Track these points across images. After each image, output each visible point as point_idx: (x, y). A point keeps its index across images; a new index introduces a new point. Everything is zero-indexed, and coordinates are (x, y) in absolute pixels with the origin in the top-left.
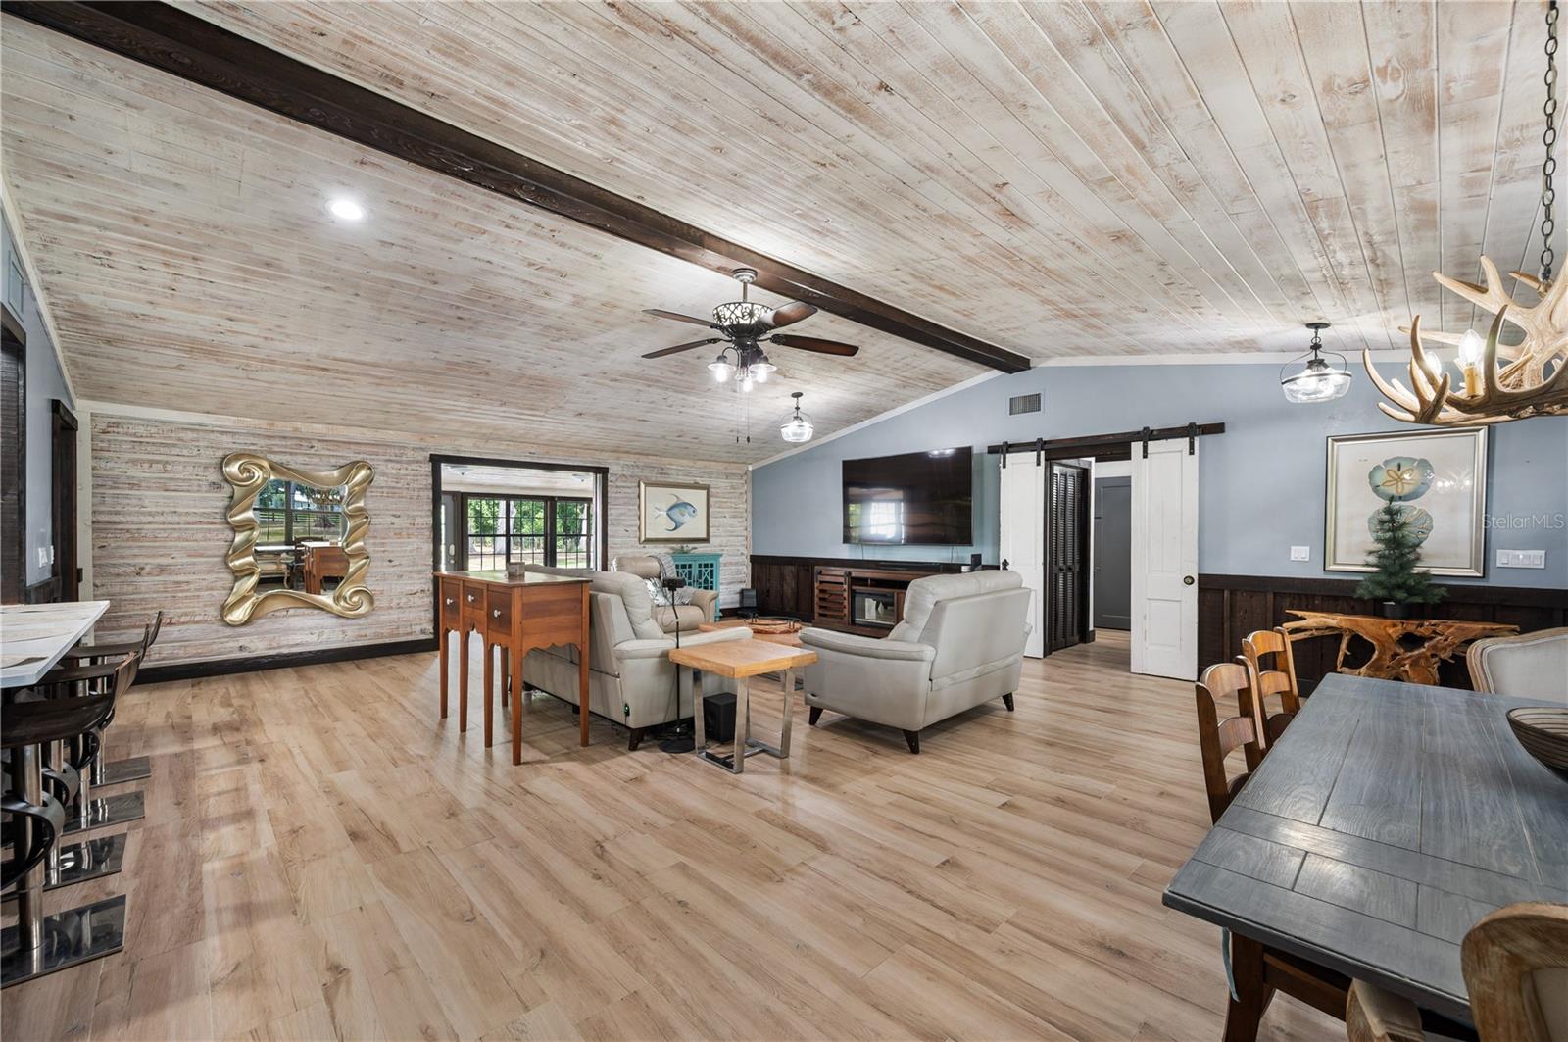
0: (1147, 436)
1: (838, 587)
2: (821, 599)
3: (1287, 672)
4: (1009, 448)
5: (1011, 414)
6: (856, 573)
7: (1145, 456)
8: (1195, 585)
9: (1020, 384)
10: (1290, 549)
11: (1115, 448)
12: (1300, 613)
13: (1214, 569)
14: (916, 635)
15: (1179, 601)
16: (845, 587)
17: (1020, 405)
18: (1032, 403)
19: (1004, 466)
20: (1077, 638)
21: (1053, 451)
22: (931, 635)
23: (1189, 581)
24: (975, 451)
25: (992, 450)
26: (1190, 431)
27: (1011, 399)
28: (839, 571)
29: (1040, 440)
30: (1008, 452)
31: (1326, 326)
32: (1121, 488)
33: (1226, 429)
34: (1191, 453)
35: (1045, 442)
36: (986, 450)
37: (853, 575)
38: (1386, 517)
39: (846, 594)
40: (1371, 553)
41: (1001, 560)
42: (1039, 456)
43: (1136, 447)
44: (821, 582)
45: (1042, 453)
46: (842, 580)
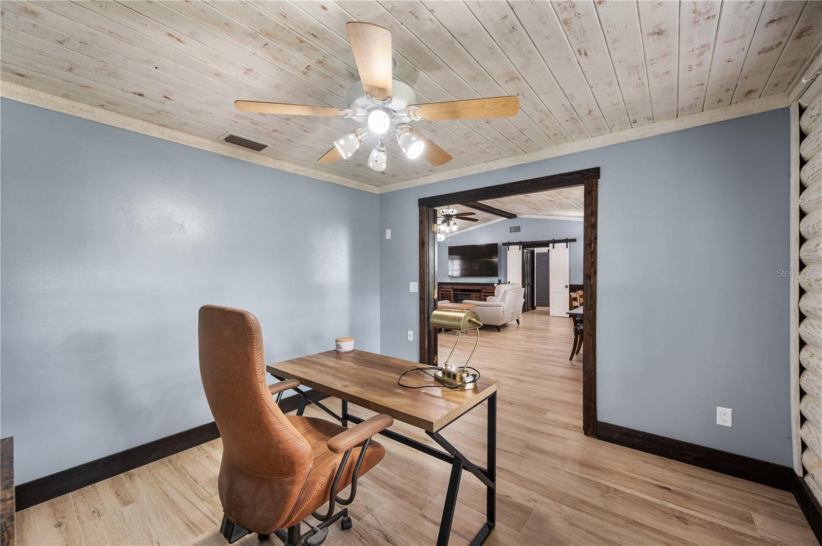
0: (554, 242)
1: (449, 293)
2: (442, 297)
4: (509, 244)
5: (510, 232)
6: (456, 287)
7: (553, 248)
8: (568, 288)
9: (513, 223)
11: (545, 244)
13: (573, 283)
14: (499, 300)
15: (564, 293)
16: (452, 292)
17: (513, 230)
18: (517, 229)
19: (508, 250)
20: (531, 308)
21: (525, 245)
23: (566, 287)
24: (499, 244)
25: (504, 244)
26: (566, 241)
27: (510, 228)
28: (450, 287)
29: (520, 242)
32: (544, 254)
33: (577, 240)
34: (567, 247)
35: (522, 242)
36: (502, 244)
37: (455, 288)
39: (452, 295)
41: (508, 282)
42: (520, 247)
43: (551, 245)
44: (442, 291)
45: (521, 246)
46: (450, 290)
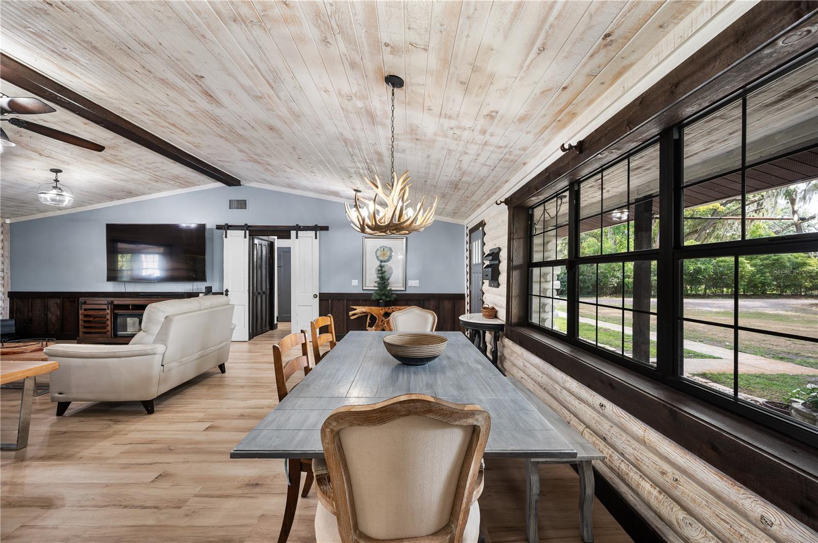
0: (298, 228)
1: (102, 313)
2: (85, 322)
3: (332, 333)
4: (228, 227)
5: (230, 208)
6: (117, 301)
7: (297, 238)
8: (318, 298)
9: (234, 193)
10: (351, 282)
11: (284, 233)
12: (355, 307)
13: (326, 290)
14: (151, 339)
15: (312, 306)
16: (109, 311)
17: (235, 204)
18: (241, 204)
19: (226, 237)
21: (254, 232)
22: (162, 337)
23: (315, 296)
24: (208, 227)
25: (219, 227)
26: (315, 228)
27: (230, 201)
28: (104, 301)
29: (246, 225)
30: (228, 229)
31: (360, 192)
32: (286, 252)
33: (330, 228)
34: (316, 238)
35: (249, 226)
36: (215, 227)
37: (115, 303)
38: (380, 268)
39: (109, 317)
40: (376, 282)
41: (225, 289)
42: (245, 233)
43: (293, 233)
44: (85, 310)
45: (247, 232)
46: (105, 307)
